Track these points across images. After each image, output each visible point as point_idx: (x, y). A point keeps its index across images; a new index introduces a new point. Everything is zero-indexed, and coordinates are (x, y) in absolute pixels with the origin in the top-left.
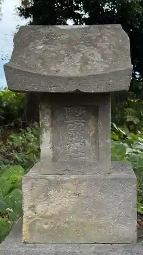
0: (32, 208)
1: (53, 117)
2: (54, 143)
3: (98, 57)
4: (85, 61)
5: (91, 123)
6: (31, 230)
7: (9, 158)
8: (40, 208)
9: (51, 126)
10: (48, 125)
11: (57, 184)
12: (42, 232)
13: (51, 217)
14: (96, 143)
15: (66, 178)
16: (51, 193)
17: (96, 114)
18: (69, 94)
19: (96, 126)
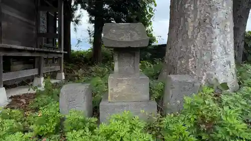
0: (112, 89)
1: (119, 56)
2: (119, 66)
3: (136, 34)
4: (132, 35)
5: (132, 58)
6: (112, 97)
7: (90, 75)
8: (115, 90)
9: (118, 60)
10: (117, 59)
11: (121, 81)
12: (115, 98)
13: (119, 93)
14: (134, 66)
15: (124, 79)
16: (119, 84)
17: (134, 56)
18: (126, 48)
19: (134, 60)
